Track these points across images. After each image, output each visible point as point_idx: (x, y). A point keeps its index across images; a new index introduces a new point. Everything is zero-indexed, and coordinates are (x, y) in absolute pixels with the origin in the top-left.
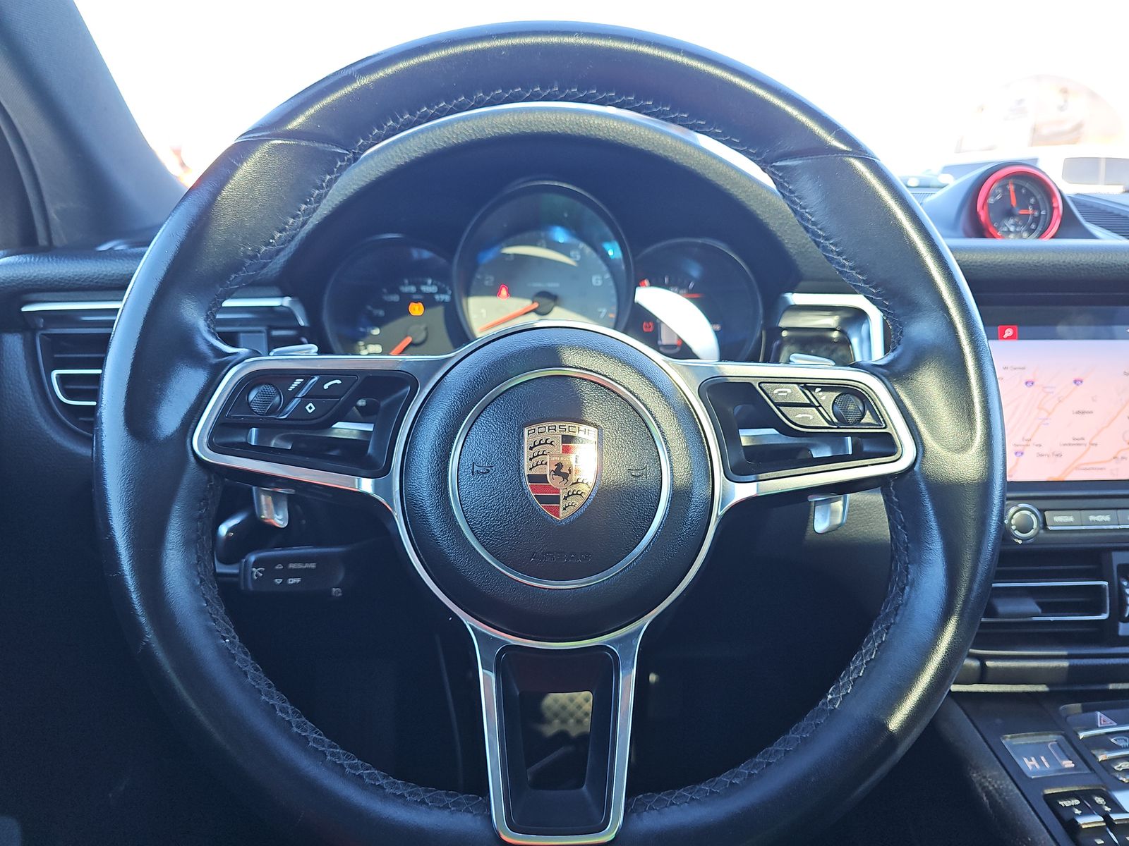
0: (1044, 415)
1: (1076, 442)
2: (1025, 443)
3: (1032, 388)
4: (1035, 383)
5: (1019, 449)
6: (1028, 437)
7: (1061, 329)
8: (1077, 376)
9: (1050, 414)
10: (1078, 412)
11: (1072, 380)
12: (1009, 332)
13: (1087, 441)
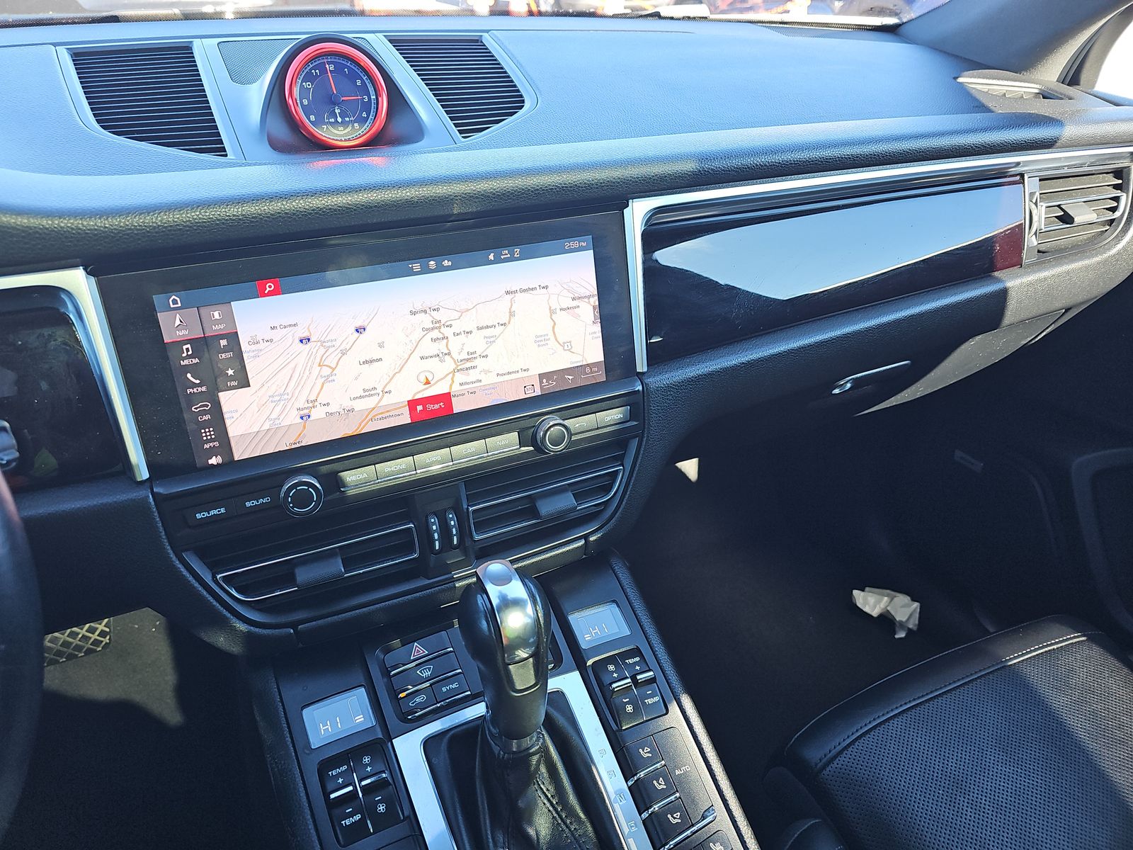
0: (326, 371)
1: (367, 393)
2: (311, 405)
3: (309, 344)
4: (312, 340)
5: (306, 412)
6: (312, 398)
7: (331, 275)
8: (359, 324)
9: (334, 369)
10: (366, 362)
11: (354, 330)
12: (269, 287)
13: (379, 391)
